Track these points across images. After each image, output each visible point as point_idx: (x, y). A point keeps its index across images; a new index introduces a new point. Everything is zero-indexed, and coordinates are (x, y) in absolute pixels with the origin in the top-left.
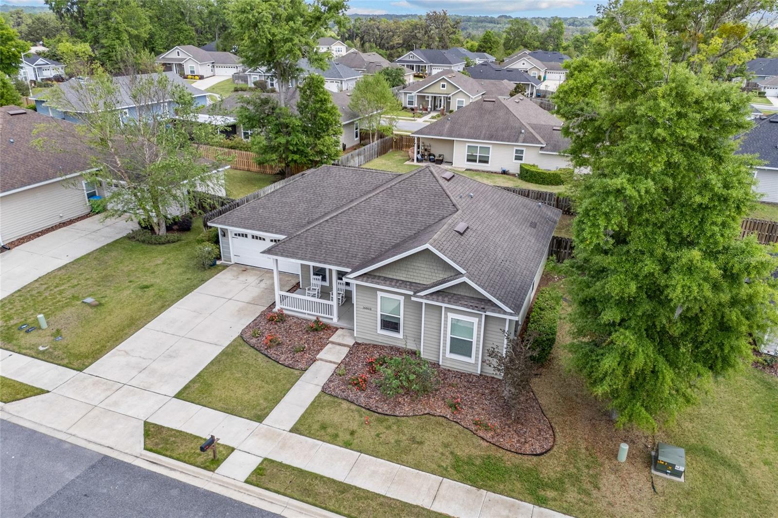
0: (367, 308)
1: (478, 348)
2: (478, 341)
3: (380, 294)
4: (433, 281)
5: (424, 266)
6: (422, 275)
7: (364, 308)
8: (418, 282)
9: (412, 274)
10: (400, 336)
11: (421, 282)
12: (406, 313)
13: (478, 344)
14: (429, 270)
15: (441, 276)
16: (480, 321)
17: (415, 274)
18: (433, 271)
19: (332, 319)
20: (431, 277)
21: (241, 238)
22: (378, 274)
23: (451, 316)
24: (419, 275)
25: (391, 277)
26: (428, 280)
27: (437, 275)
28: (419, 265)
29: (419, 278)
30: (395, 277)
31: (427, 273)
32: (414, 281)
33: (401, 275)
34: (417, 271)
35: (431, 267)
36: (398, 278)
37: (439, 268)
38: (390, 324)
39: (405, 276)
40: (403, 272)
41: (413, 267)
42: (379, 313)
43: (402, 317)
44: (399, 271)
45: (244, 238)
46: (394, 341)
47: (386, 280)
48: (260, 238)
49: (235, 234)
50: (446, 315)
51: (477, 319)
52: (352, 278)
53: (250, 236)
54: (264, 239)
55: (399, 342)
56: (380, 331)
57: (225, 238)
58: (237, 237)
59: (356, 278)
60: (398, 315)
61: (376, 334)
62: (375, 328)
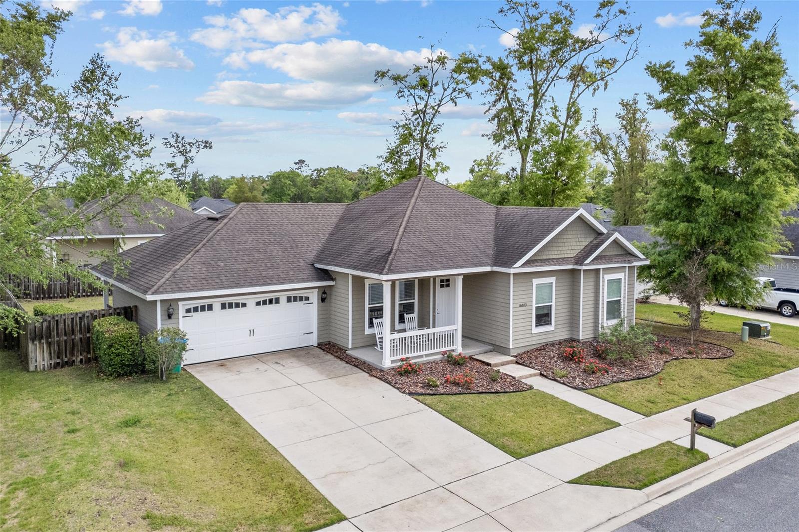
0: (522, 306)
1: (624, 305)
2: (624, 298)
3: (536, 282)
4: (578, 251)
5: (570, 236)
6: (570, 248)
8: (566, 256)
9: (562, 248)
10: (552, 327)
11: (569, 256)
12: (558, 297)
13: (624, 301)
14: (575, 240)
15: (584, 243)
16: (625, 275)
17: (564, 248)
18: (577, 239)
19: (456, 350)
20: (576, 247)
22: (538, 258)
23: (606, 278)
24: (567, 248)
25: (545, 257)
27: (581, 243)
28: (567, 236)
29: (568, 252)
30: (548, 257)
31: (573, 244)
32: (563, 256)
33: (553, 252)
34: (566, 244)
35: (576, 236)
36: (551, 257)
38: (543, 317)
39: (556, 252)
40: (554, 248)
41: (563, 240)
42: (534, 306)
43: (553, 304)
44: (551, 249)
45: (207, 314)
46: (547, 336)
47: (544, 261)
48: (237, 305)
49: (188, 311)
50: (603, 278)
51: (623, 274)
52: (519, 268)
53: (217, 306)
54: (244, 305)
55: (551, 336)
56: (536, 330)
57: (170, 320)
58: (192, 314)
59: (522, 266)
60: (550, 302)
61: (531, 335)
62: (530, 328)
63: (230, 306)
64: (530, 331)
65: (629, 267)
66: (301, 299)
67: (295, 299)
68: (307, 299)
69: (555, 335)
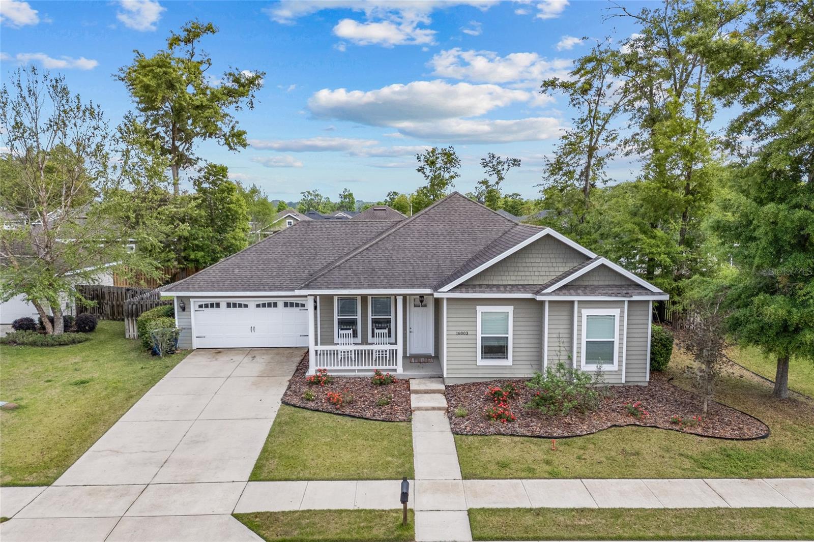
0: (462, 334)
1: (621, 348)
2: (621, 339)
3: (480, 309)
4: (550, 278)
5: (538, 260)
6: (537, 274)
7: (458, 334)
8: (531, 282)
9: (523, 274)
10: (509, 362)
11: (536, 283)
12: (517, 328)
13: (621, 344)
14: (545, 265)
15: (561, 269)
16: (622, 312)
17: (527, 274)
18: (550, 264)
19: (395, 370)
20: (548, 274)
21: (209, 310)
22: (478, 283)
23: (586, 312)
24: (532, 274)
25: (495, 283)
26: (544, 278)
27: (556, 269)
28: (533, 260)
29: (533, 278)
30: (500, 283)
31: (543, 269)
32: (526, 283)
33: (509, 278)
34: (530, 269)
35: (548, 260)
36: (505, 283)
37: (558, 260)
38: (495, 349)
39: (514, 278)
40: (512, 273)
41: (524, 265)
42: (479, 336)
43: (510, 336)
44: (506, 274)
45: (215, 309)
46: (501, 371)
47: (490, 287)
48: (240, 306)
49: (201, 306)
50: (579, 312)
51: (619, 310)
52: (447, 292)
53: (223, 305)
54: (246, 306)
55: (507, 371)
56: (481, 362)
57: (184, 313)
58: (204, 309)
59: (451, 290)
60: (505, 334)
61: (474, 367)
62: (474, 358)
63: (235, 305)
64: (474, 363)
65: (629, 301)
66: (297, 305)
67: (292, 305)
68: (303, 305)
69: (513, 371)
